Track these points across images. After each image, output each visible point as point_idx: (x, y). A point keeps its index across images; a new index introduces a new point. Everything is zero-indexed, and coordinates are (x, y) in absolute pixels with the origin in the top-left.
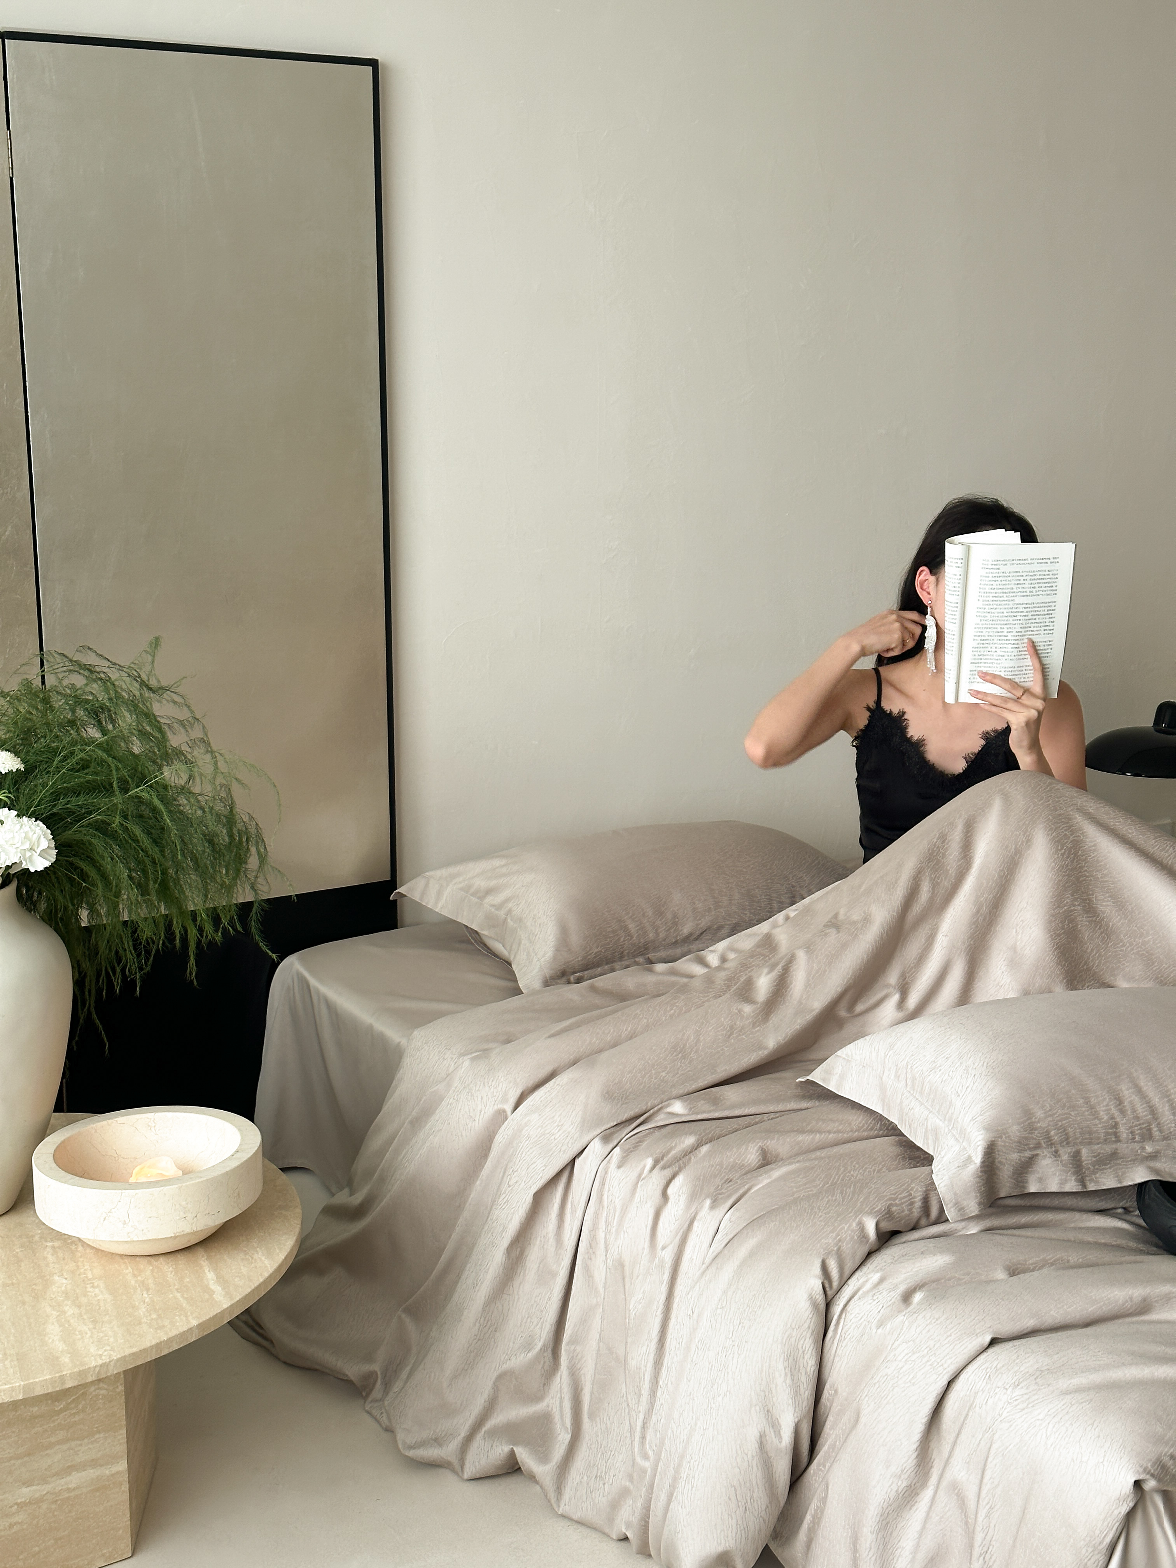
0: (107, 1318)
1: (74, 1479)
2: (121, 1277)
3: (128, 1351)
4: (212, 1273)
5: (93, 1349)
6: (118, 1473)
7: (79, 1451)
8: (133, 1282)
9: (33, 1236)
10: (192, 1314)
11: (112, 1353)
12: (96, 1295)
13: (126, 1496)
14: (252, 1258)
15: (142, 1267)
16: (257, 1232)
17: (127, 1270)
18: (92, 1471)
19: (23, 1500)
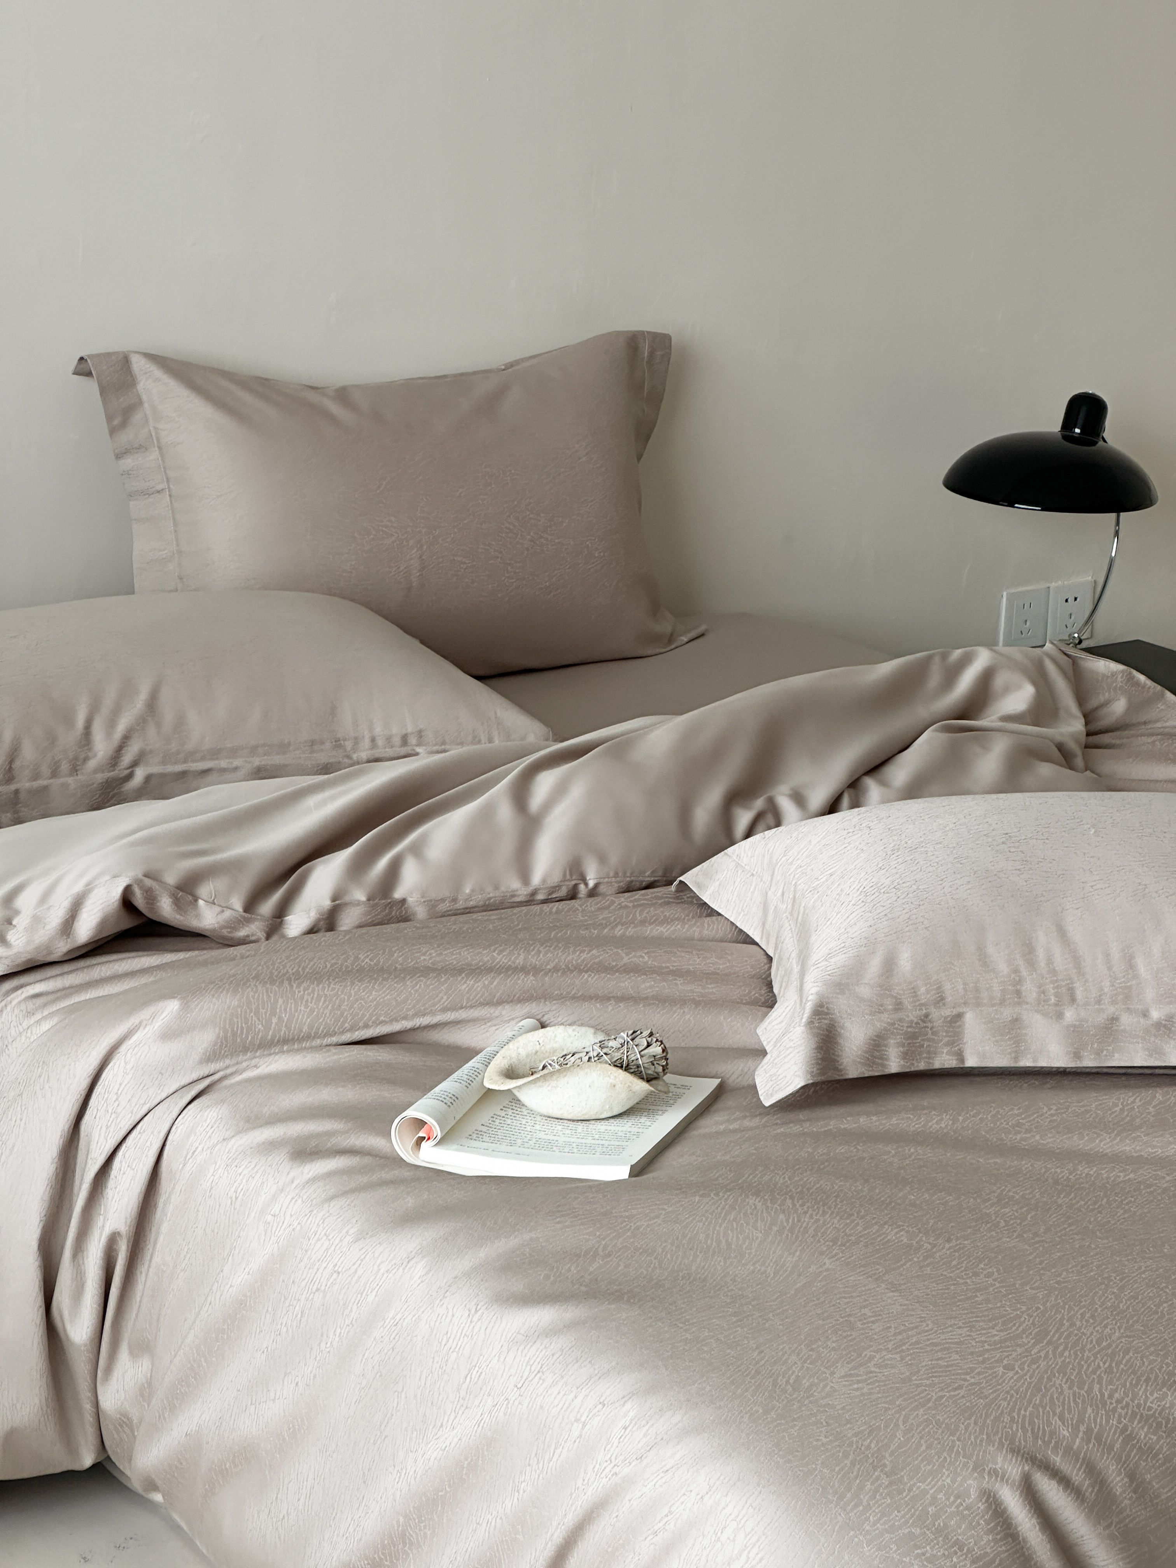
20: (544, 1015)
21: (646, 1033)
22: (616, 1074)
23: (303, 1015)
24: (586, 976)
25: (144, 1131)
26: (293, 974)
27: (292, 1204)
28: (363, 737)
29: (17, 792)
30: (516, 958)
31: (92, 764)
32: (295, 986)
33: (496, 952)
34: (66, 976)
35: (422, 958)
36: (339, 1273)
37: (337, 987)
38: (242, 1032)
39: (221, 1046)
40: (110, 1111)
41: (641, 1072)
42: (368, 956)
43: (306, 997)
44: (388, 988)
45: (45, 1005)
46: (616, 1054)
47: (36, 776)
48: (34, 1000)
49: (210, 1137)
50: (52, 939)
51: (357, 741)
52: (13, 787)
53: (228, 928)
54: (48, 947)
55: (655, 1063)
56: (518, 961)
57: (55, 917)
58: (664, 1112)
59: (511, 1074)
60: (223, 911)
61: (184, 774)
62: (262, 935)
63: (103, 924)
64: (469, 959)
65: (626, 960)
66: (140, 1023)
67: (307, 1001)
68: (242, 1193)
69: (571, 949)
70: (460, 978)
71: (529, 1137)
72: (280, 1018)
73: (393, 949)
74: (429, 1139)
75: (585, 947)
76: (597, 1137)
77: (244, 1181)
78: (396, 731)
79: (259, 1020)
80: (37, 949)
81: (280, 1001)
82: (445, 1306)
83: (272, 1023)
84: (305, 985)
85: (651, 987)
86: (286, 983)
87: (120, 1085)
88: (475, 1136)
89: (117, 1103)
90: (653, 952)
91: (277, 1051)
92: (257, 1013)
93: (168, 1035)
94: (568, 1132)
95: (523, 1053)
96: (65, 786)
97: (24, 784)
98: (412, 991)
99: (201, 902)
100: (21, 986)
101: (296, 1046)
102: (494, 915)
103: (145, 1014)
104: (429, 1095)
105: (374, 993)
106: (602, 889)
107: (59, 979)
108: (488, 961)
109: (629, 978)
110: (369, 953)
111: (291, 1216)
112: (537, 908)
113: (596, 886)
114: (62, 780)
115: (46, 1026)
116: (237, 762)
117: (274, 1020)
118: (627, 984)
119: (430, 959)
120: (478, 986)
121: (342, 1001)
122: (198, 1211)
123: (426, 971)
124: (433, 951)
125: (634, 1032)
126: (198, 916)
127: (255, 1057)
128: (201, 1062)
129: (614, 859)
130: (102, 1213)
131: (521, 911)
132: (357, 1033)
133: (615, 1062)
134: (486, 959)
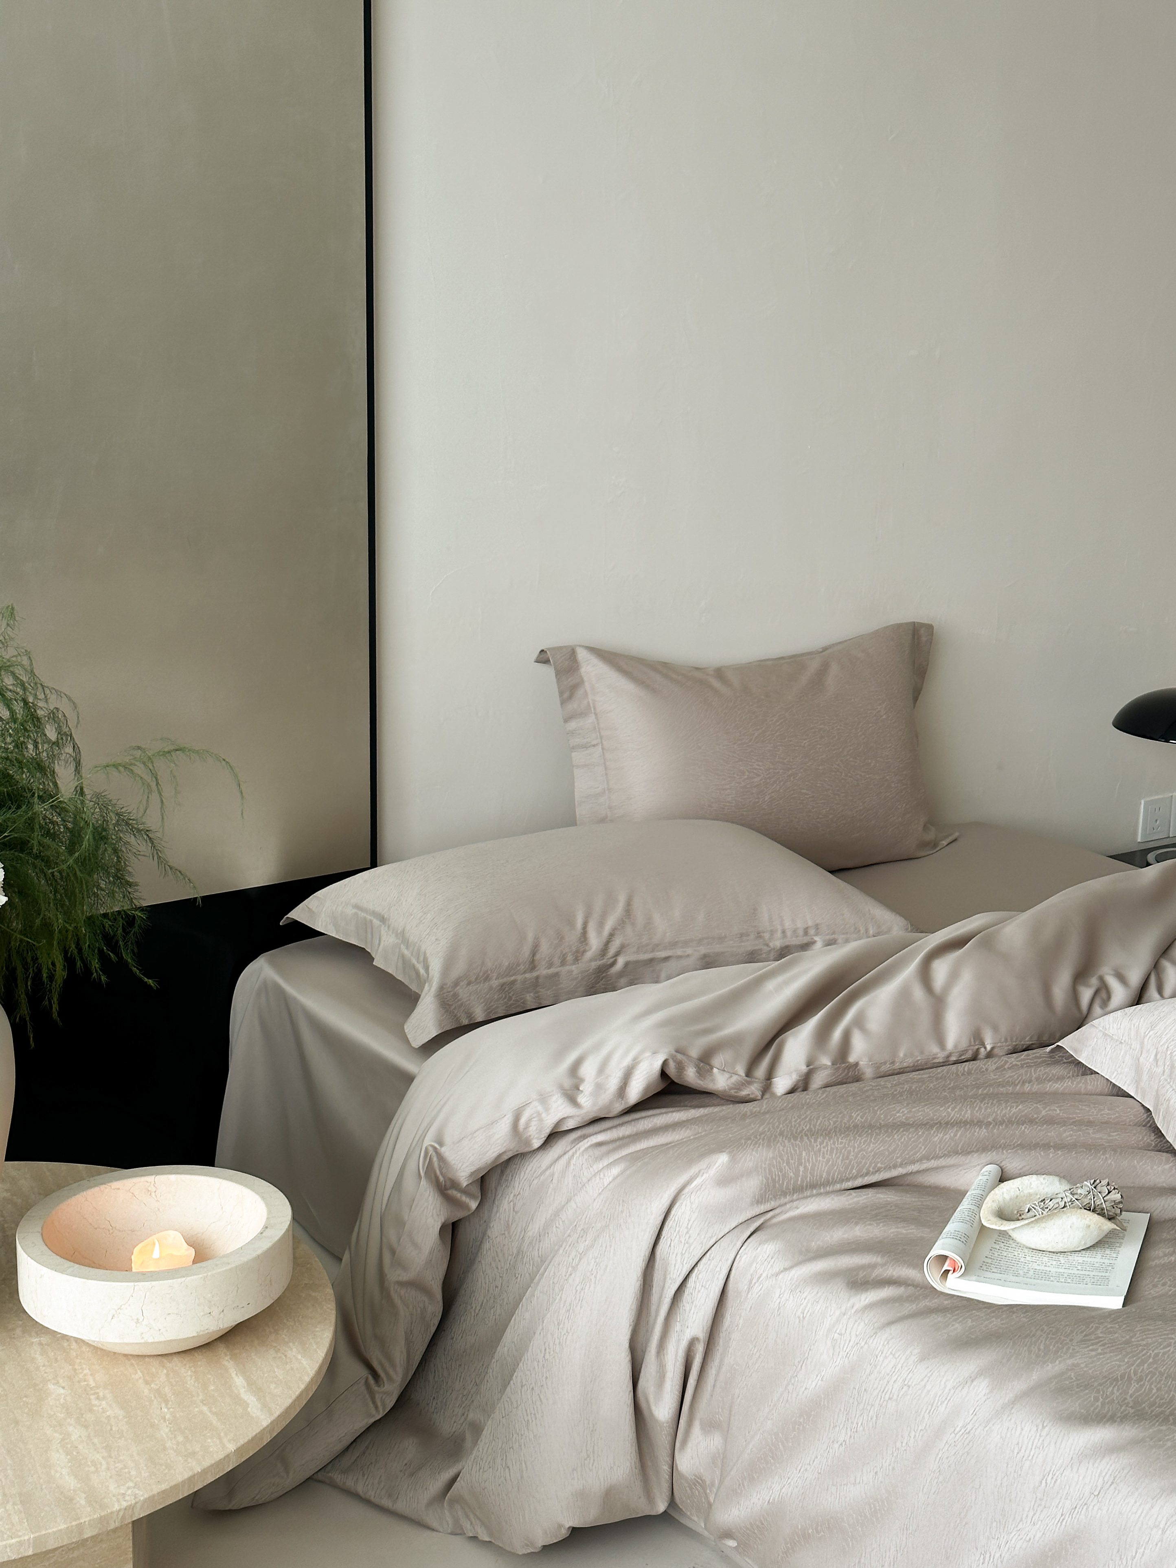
0: (122, 1442)
2: (130, 1385)
5: (112, 1487)
8: (146, 1391)
11: (136, 1491)
12: (104, 1411)
14: (286, 1356)
15: (155, 1371)
16: (285, 1321)
17: (137, 1374)
20: (1001, 1162)
21: (1104, 1182)
22: (1091, 1218)
23: (822, 1165)
24: (1023, 1128)
25: (713, 1259)
26: (808, 1130)
27: (856, 1325)
28: (777, 930)
29: (537, 978)
30: (966, 1113)
31: (589, 955)
32: (813, 1141)
33: (950, 1109)
34: (619, 1128)
35: (898, 1115)
36: (909, 1387)
37: (844, 1141)
38: (779, 1180)
39: (765, 1191)
40: (683, 1241)
41: (1105, 1213)
42: (858, 1115)
43: (822, 1149)
44: (881, 1142)
45: (609, 1153)
46: (1085, 1200)
47: (550, 965)
48: (599, 1149)
49: (772, 1266)
50: (611, 1102)
51: (772, 932)
52: (535, 974)
53: (735, 1089)
54: (609, 1107)
55: (1115, 1206)
56: (966, 1116)
57: (613, 1084)
58: (1121, 1244)
59: (1002, 1215)
60: (731, 1077)
61: (651, 960)
62: (758, 1094)
63: (647, 1089)
64: (932, 1115)
65: (1044, 1113)
66: (699, 1172)
67: (823, 1153)
68: (809, 1314)
69: (1004, 1105)
70: (932, 1132)
71: (1027, 1267)
72: (805, 1167)
73: (876, 1108)
74: (954, 1271)
75: (1014, 1103)
76: (1079, 1268)
77: (809, 1305)
78: (800, 924)
79: (790, 1169)
80: (601, 1109)
81: (804, 1154)
82: (1013, 1420)
83: (800, 1170)
84: (819, 1140)
85: (1071, 1135)
86: (805, 1138)
87: (689, 1221)
88: (984, 1267)
89: (688, 1236)
90: (1062, 1106)
91: (808, 1194)
92: (788, 1163)
93: (724, 1181)
94: (1054, 1263)
95: (1007, 1197)
96: (571, 972)
97: (543, 971)
98: (899, 1143)
99: (715, 1070)
100: (584, 1137)
101: (822, 1190)
102: (924, 1075)
103: (703, 1164)
104: (943, 1235)
105: (872, 1145)
106: (996, 1051)
107: (614, 1130)
108: (945, 1116)
109: (1054, 1129)
110: (859, 1112)
111: (856, 1335)
112: (954, 1067)
113: (992, 1049)
114: (568, 968)
115: (615, 1171)
116: (689, 951)
117: (801, 1169)
118: (1052, 1134)
119: (903, 1116)
120: (946, 1138)
121: (849, 1152)
122: (767, 1325)
123: (905, 1126)
124: (904, 1109)
125: (1095, 1181)
126: (713, 1080)
127: (792, 1201)
128: (752, 1204)
129: (1004, 1029)
130: (679, 1320)
131: (943, 1071)
132: (866, 1178)
133: (1085, 1206)
134: (944, 1115)
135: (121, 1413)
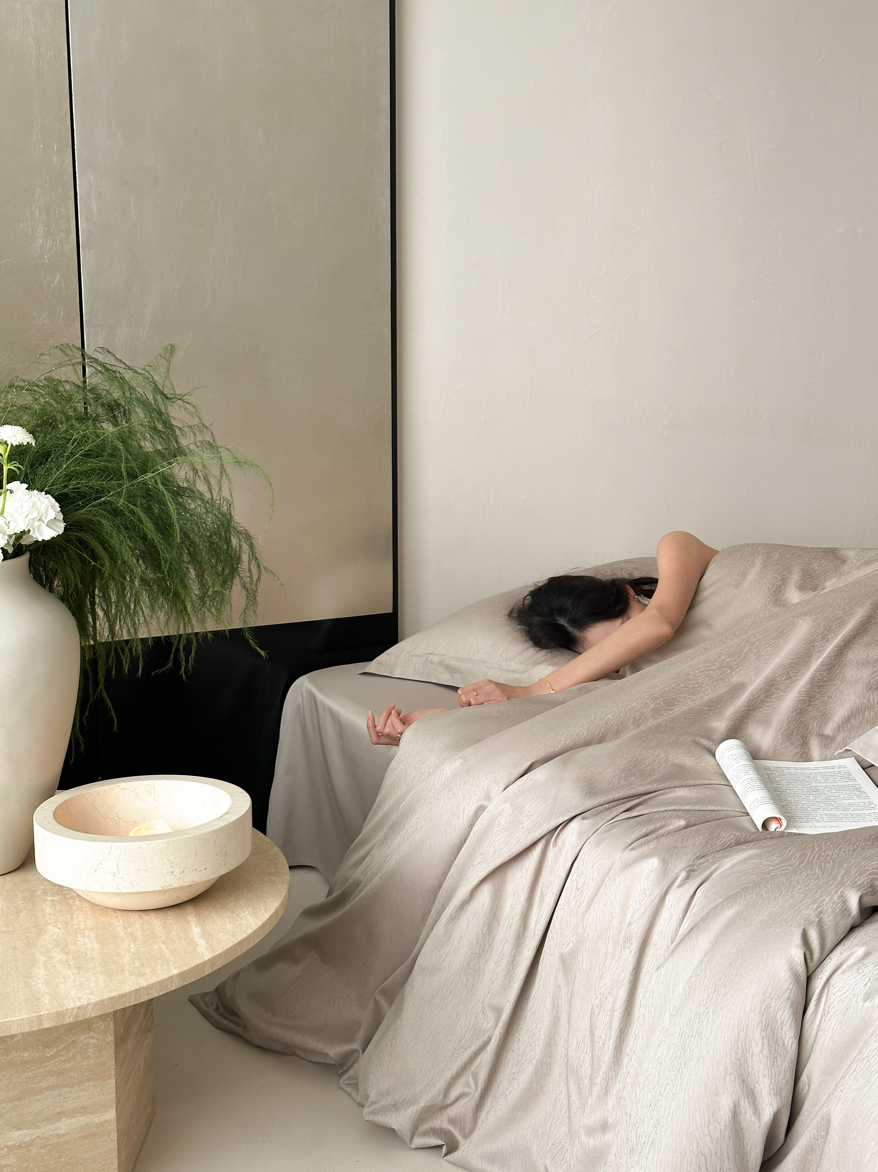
0: (91, 965)
1: (65, 1125)
2: (112, 929)
3: (107, 995)
4: (198, 929)
5: (73, 993)
6: (106, 1121)
7: (69, 1098)
8: (122, 934)
9: (36, 891)
10: (174, 963)
11: (91, 996)
12: (85, 944)
13: (115, 1144)
14: (238, 916)
15: (133, 920)
16: (246, 894)
17: (119, 923)
18: (82, 1118)
19: (14, 1143)
135: (96, 946)
